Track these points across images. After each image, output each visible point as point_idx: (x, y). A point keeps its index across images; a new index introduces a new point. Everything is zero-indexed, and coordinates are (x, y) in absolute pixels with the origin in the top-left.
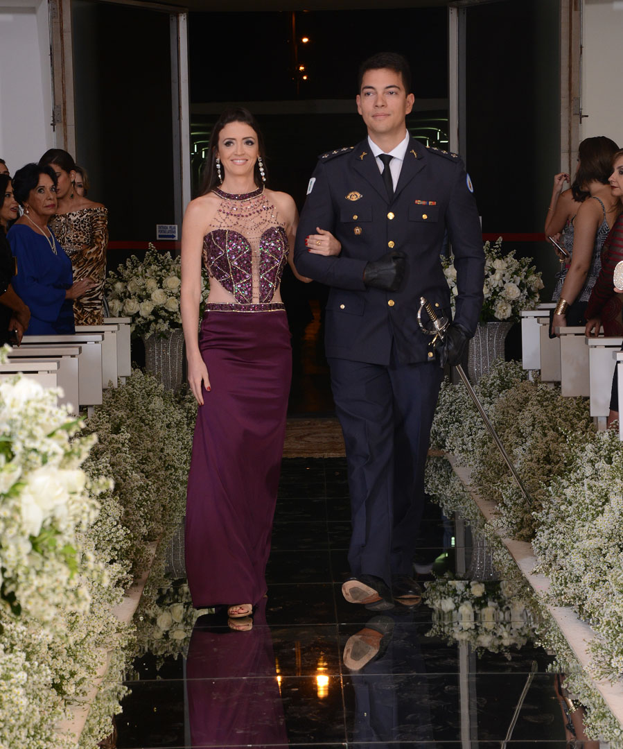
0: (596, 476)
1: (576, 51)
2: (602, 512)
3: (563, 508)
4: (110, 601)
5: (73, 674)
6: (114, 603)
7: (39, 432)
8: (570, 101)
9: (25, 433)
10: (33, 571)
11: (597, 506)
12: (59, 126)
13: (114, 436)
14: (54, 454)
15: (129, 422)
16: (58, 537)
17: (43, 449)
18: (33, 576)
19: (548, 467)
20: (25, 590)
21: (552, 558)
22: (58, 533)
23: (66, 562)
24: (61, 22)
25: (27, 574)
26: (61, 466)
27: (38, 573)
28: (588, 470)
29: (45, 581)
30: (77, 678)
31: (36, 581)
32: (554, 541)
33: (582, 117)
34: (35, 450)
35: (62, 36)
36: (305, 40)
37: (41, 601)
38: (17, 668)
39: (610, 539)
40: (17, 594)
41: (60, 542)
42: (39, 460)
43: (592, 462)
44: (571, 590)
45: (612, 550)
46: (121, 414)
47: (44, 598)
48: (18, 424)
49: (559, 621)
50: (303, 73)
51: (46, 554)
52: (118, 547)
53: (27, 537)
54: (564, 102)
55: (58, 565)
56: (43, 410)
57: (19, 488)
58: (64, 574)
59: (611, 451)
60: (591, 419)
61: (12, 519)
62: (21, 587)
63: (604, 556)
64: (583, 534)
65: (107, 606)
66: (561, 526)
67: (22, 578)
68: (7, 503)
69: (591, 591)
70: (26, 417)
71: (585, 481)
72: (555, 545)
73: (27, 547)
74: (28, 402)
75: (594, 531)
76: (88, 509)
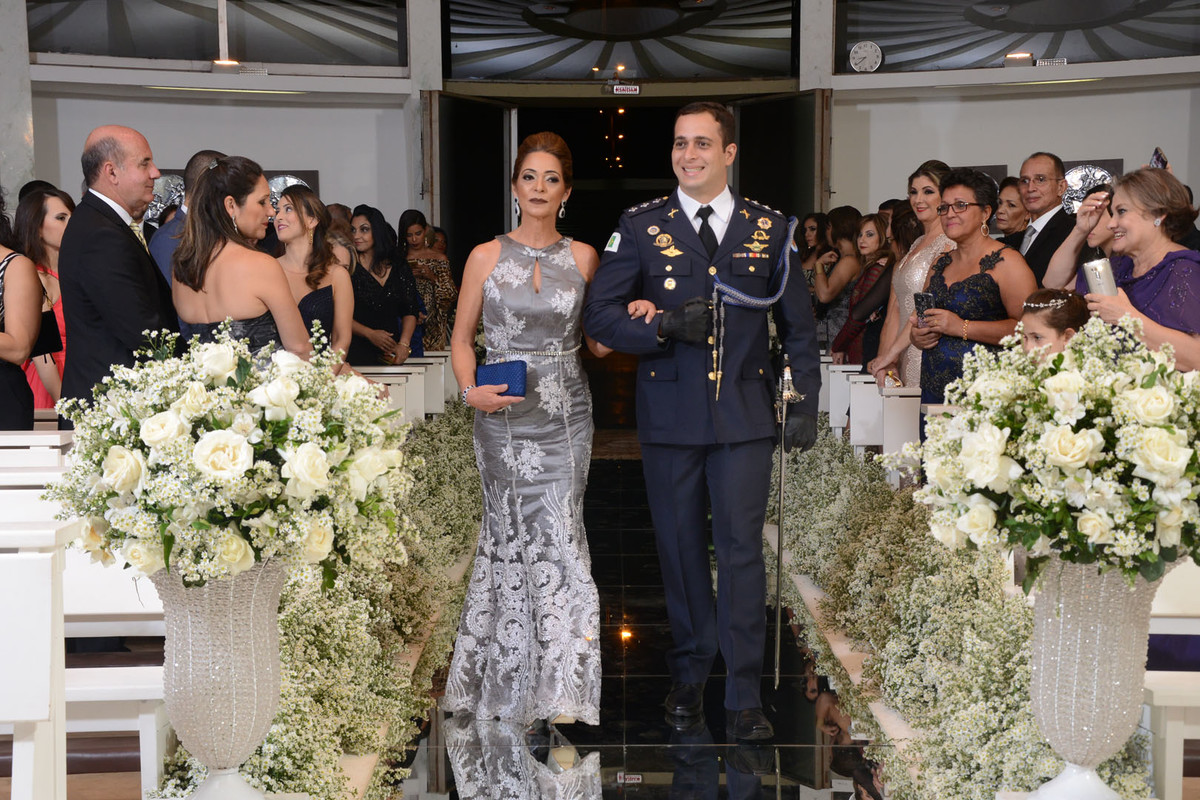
0: (831, 473)
1: (827, 141)
2: (834, 500)
3: (804, 497)
4: (444, 565)
5: (410, 619)
6: (447, 566)
7: (365, 419)
8: (822, 180)
9: (354, 419)
10: (360, 530)
11: (830, 496)
12: (427, 196)
13: (452, 437)
14: (377, 435)
15: (465, 427)
16: (381, 504)
17: (368, 432)
18: (359, 534)
19: (796, 466)
20: (353, 544)
21: (795, 537)
22: (380, 500)
23: (387, 525)
24: (431, 113)
25: (355, 531)
26: (384, 447)
27: (364, 531)
28: (825, 469)
29: (369, 537)
30: (414, 622)
31: (362, 538)
32: (796, 523)
33: (830, 193)
34: (362, 433)
35: (431, 125)
36: (621, 137)
37: (365, 553)
38: (362, 611)
39: (839, 521)
40: (347, 547)
41: (382, 507)
42: (365, 441)
43: (829, 462)
44: (808, 561)
45: (841, 530)
46: (460, 420)
47: (368, 551)
48: (348, 412)
49: (799, 586)
50: (619, 163)
51: (371, 517)
52: (452, 523)
53: (354, 502)
54: (817, 181)
55: (380, 526)
56: (367, 401)
57: (346, 464)
58: (384, 533)
59: (843, 453)
60: (830, 429)
61: (342, 487)
62: (350, 542)
63: (835, 534)
64: (819, 518)
65: (441, 568)
66: (803, 512)
67: (351, 535)
68: (338, 476)
69: (823, 562)
70: (354, 406)
71: (823, 477)
72: (797, 527)
73: (355, 510)
74: (357, 395)
75: (827, 515)
76: (404, 482)
